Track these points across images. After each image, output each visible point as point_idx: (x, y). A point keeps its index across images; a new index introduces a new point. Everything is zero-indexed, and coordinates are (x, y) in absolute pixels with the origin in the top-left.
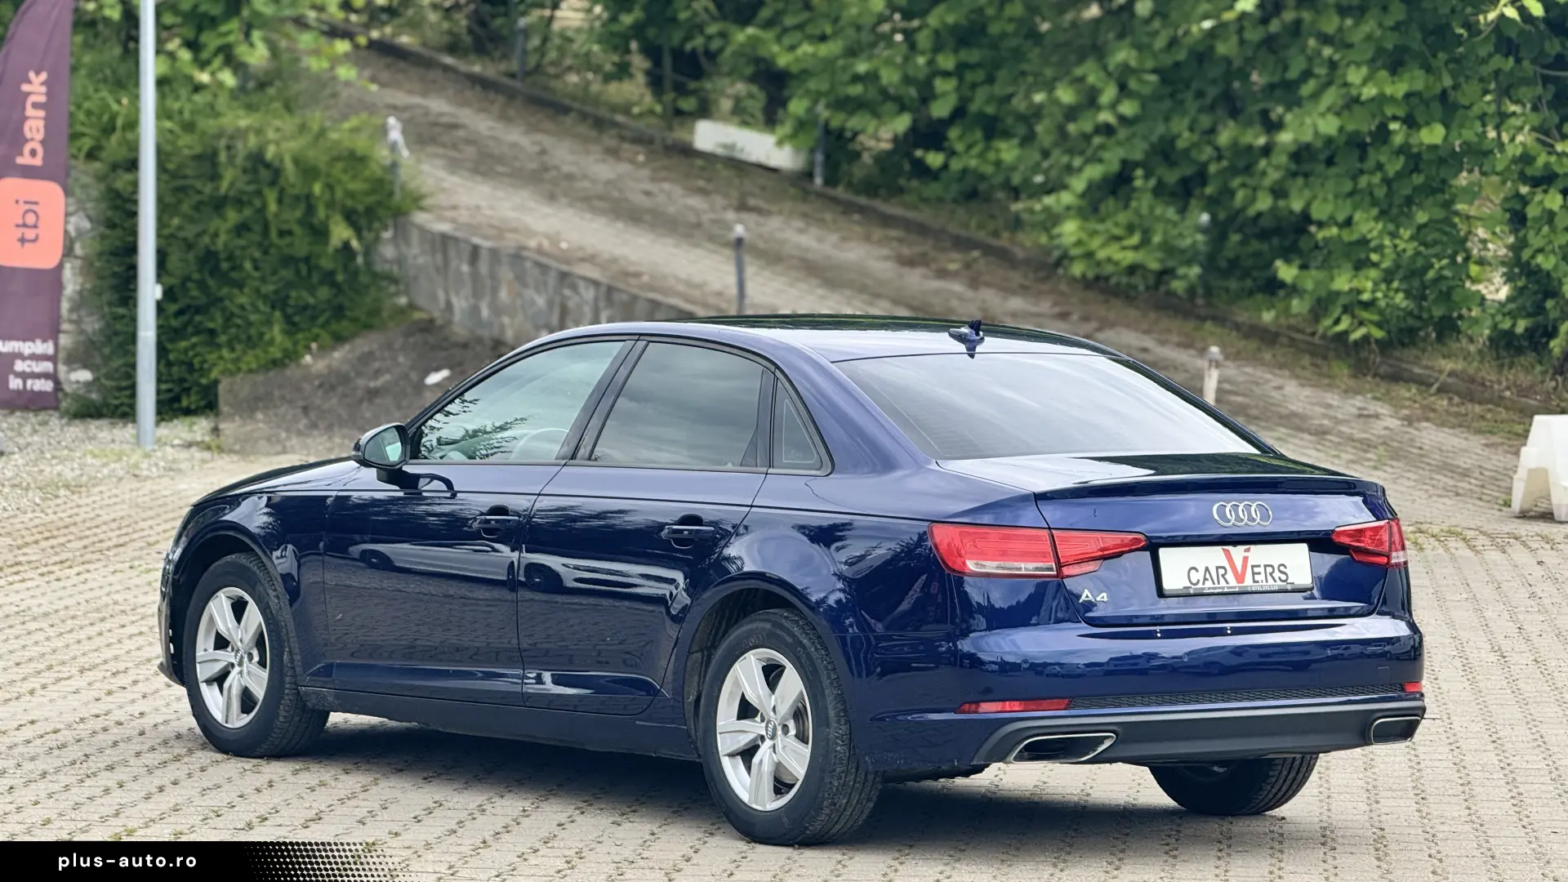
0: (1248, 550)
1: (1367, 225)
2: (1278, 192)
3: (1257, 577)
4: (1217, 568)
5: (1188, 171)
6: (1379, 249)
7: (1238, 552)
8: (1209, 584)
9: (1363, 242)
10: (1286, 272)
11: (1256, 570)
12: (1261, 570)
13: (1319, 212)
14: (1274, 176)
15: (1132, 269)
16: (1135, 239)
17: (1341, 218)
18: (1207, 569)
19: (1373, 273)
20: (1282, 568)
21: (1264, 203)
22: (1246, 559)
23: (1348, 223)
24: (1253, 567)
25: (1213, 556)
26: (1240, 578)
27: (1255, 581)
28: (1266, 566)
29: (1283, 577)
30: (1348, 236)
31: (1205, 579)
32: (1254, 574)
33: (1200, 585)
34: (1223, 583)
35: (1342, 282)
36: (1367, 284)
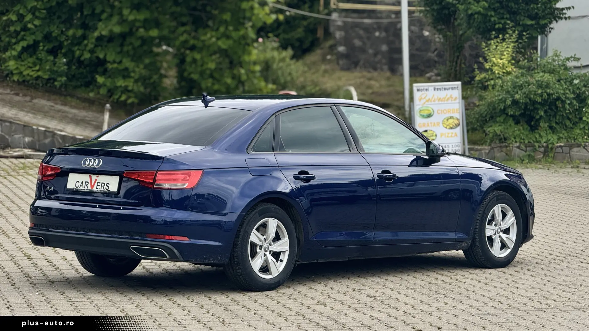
0: (97, 177)
1: (127, 63)
2: (92, 52)
3: (98, 187)
4: (86, 182)
5: (56, 44)
6: (134, 71)
7: (94, 177)
8: (81, 188)
9: (126, 69)
10: (100, 80)
11: (98, 184)
12: (100, 184)
13: (110, 58)
14: (90, 46)
15: (38, 78)
16: (37, 68)
17: (118, 60)
18: (82, 182)
19: (132, 80)
20: (108, 185)
21: (87, 56)
22: (96, 180)
23: (120, 62)
24: (98, 183)
25: (85, 178)
26: (92, 187)
27: (97, 188)
28: (102, 183)
29: (107, 188)
30: (121, 67)
31: (81, 186)
32: (97, 185)
33: (78, 188)
34: (86, 188)
35: (120, 83)
36: (130, 84)
